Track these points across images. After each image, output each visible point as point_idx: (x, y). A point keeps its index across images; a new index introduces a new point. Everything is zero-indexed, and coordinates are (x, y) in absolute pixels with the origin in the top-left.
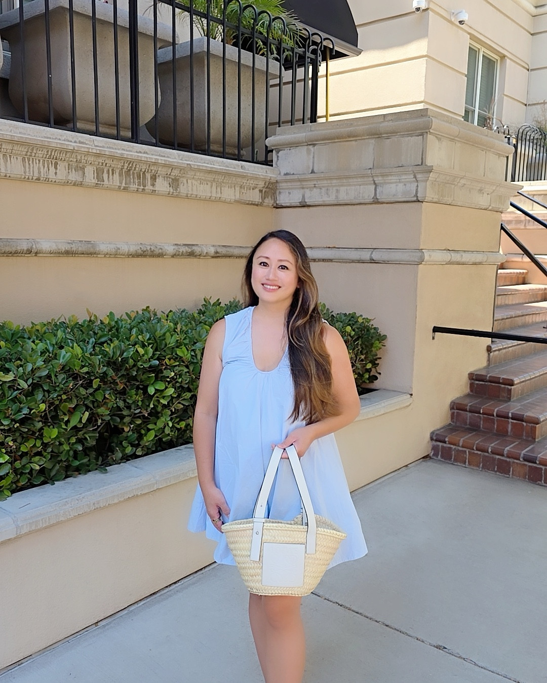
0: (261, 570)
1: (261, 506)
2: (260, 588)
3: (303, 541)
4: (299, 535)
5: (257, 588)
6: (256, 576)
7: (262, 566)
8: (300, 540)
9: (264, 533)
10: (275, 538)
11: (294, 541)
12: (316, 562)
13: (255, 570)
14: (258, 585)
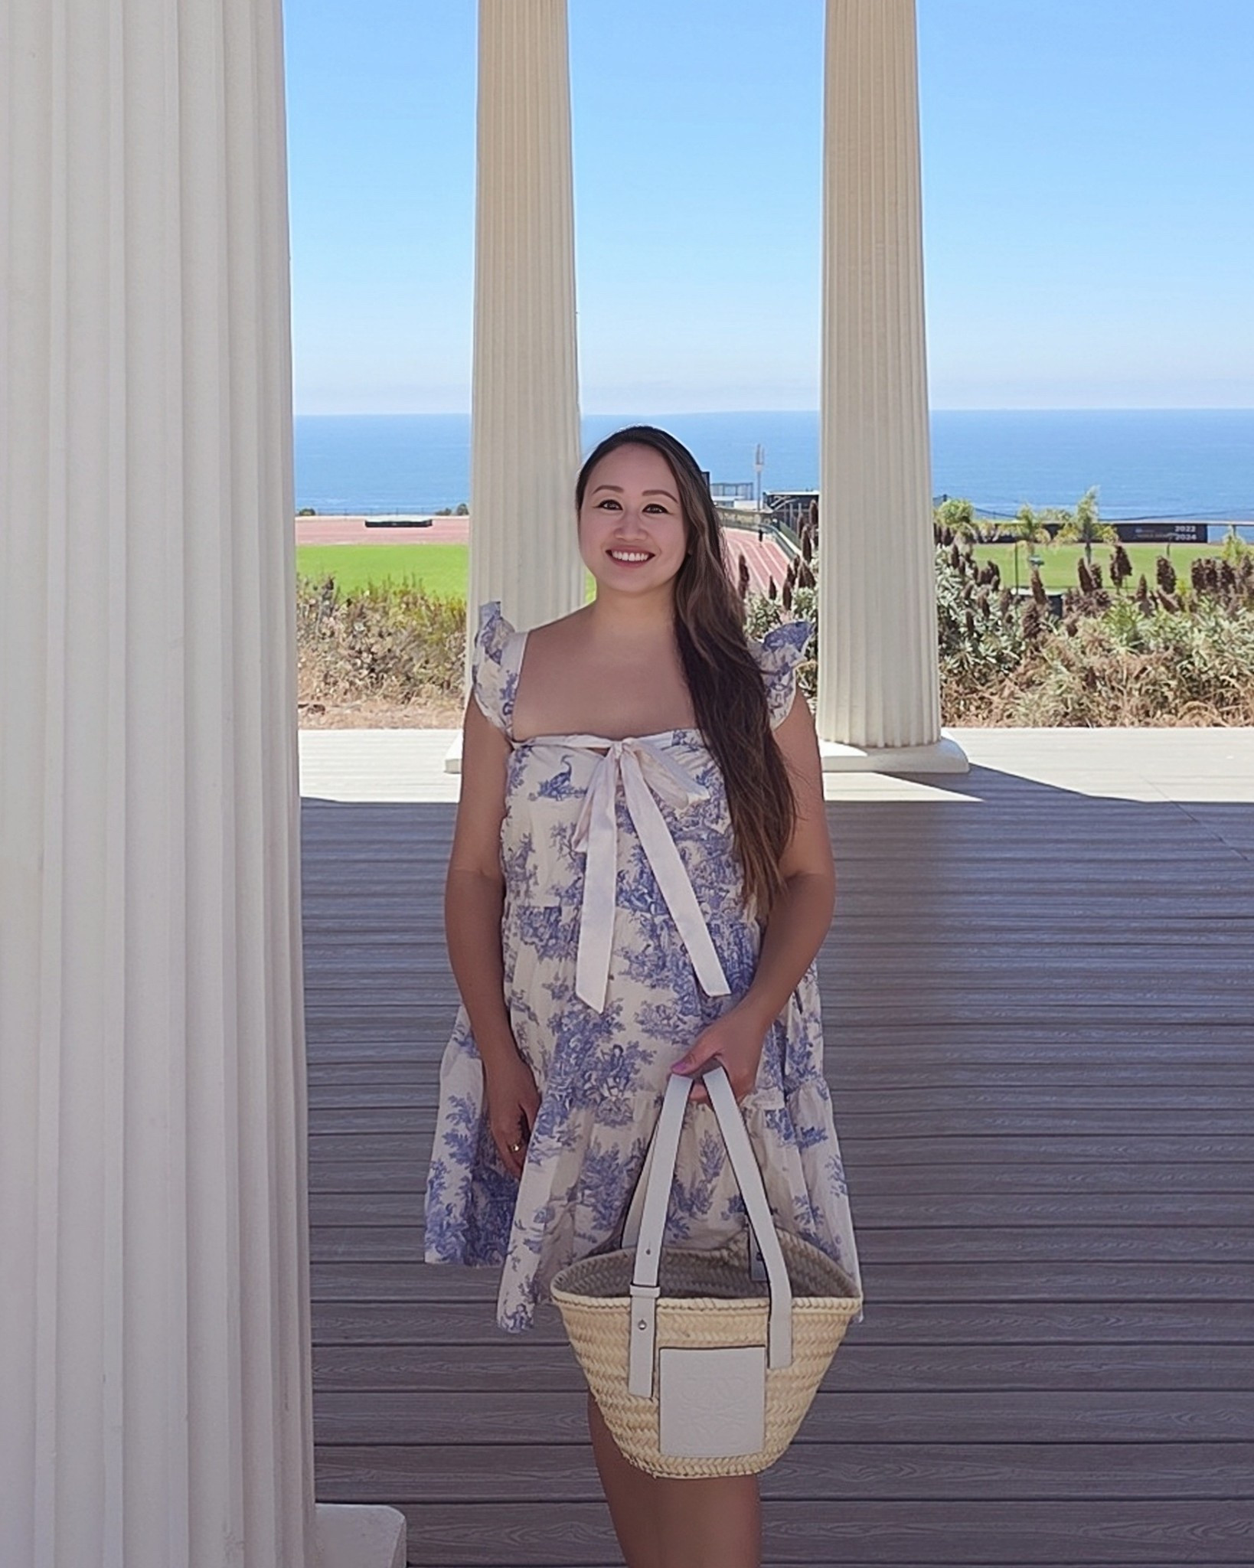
0: (656, 1416)
1: (648, 1252)
2: (655, 1461)
3: (758, 1338)
4: (750, 1325)
5: (648, 1460)
6: (642, 1430)
7: (659, 1407)
8: (751, 1338)
9: (660, 1325)
10: (688, 1336)
11: (736, 1341)
12: (794, 1385)
13: (639, 1414)
14: (650, 1453)
